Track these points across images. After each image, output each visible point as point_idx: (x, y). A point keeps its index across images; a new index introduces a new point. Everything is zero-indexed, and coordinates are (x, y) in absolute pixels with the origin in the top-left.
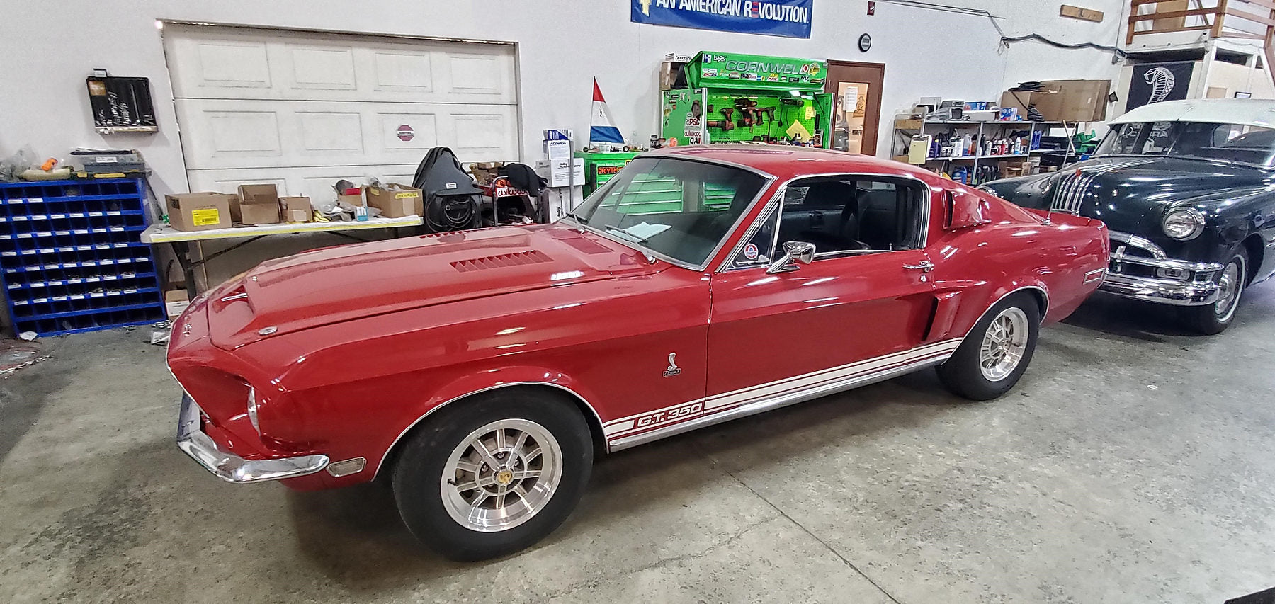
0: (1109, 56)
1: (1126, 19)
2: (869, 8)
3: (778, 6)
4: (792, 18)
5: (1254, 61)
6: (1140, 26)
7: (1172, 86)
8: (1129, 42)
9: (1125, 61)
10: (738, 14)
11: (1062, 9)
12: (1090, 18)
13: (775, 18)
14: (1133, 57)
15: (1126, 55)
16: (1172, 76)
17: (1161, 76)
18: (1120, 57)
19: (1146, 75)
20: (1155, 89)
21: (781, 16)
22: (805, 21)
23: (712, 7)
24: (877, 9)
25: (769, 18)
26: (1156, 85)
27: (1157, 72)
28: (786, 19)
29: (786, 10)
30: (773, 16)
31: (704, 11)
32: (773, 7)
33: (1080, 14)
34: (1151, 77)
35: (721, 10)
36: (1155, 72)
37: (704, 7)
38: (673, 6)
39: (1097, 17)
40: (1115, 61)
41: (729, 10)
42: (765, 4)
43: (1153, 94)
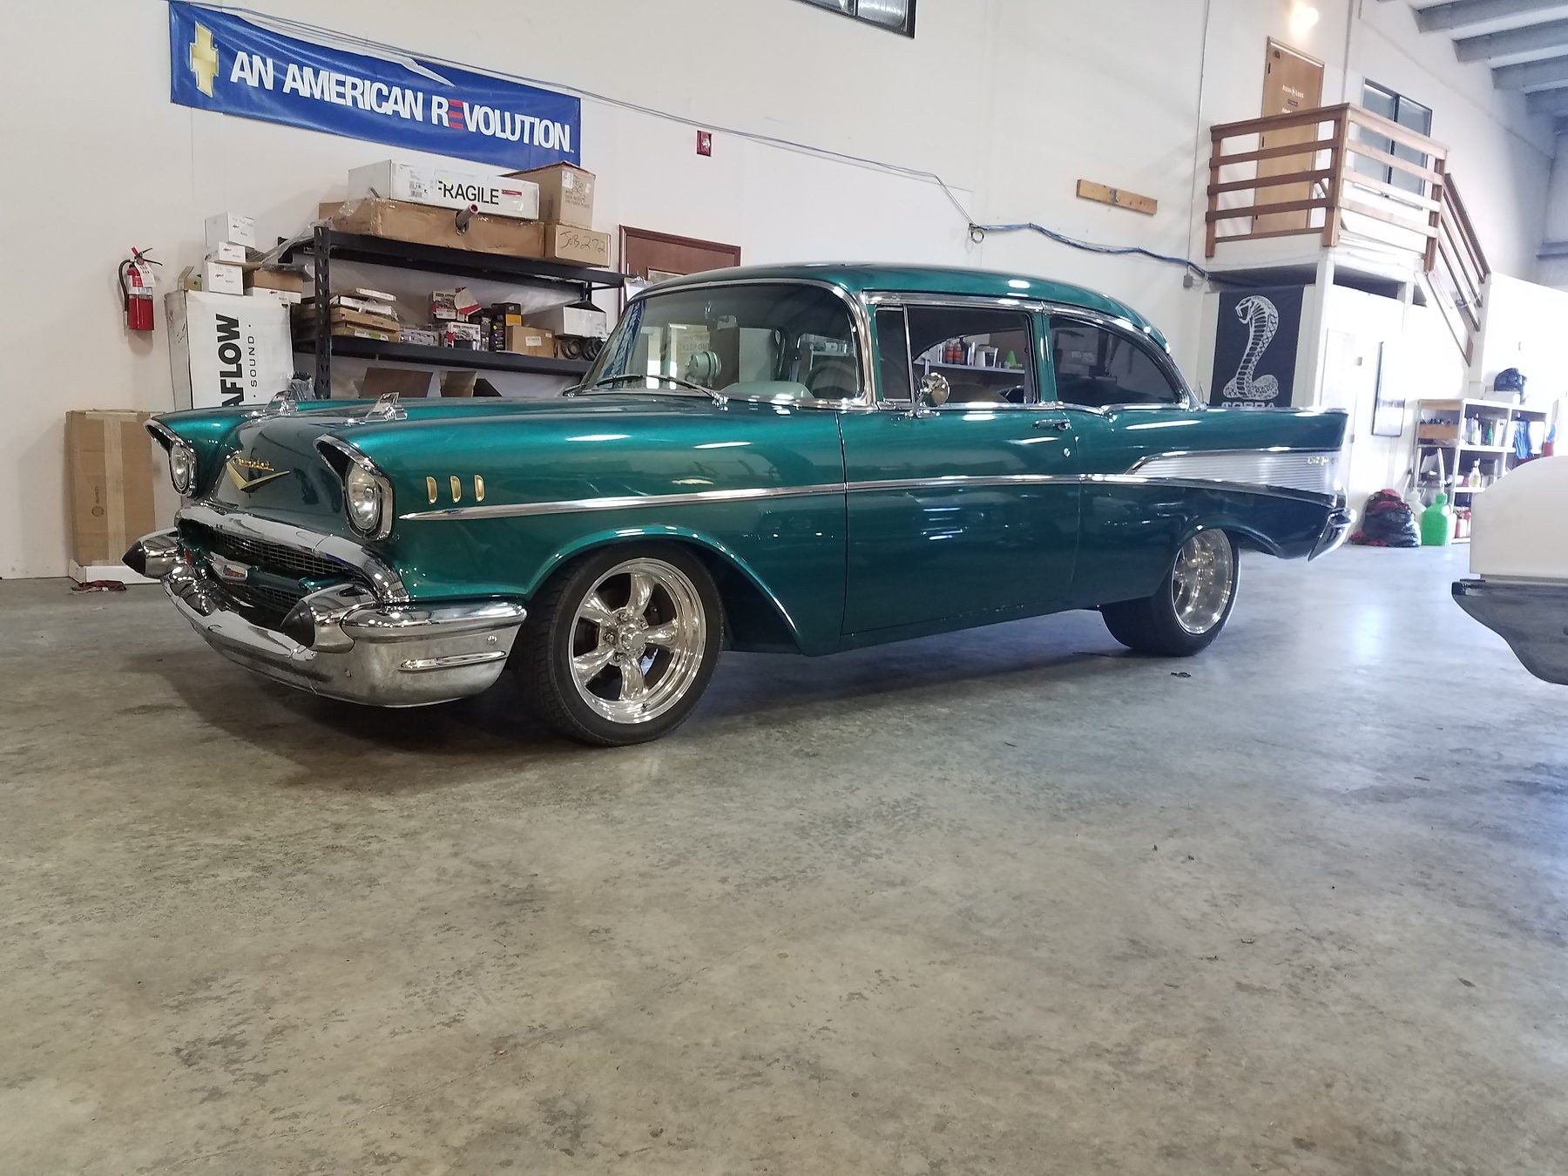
0: (1179, 272)
1: (1200, 216)
2: (700, 142)
3: (507, 115)
4: (539, 138)
5: (1409, 293)
6: (1225, 227)
7: (1276, 326)
8: (1210, 254)
9: (1206, 286)
10: (419, 117)
11: (1078, 187)
12: (1132, 207)
13: (499, 134)
14: (1217, 279)
15: (1206, 275)
16: (1275, 310)
17: (1259, 310)
18: (1196, 277)
19: (1238, 308)
20: (1252, 330)
21: (513, 133)
22: (567, 148)
23: (359, 99)
24: (717, 142)
25: (488, 133)
26: (1253, 325)
27: (1253, 303)
28: (526, 140)
29: (523, 122)
30: (495, 129)
31: (341, 101)
32: (495, 116)
33: (1112, 198)
34: (1245, 311)
35: (380, 106)
36: (1250, 304)
37: (341, 95)
38: (269, 85)
39: (1145, 206)
40: (1188, 283)
41: (399, 108)
42: (477, 107)
43: (1251, 341)
